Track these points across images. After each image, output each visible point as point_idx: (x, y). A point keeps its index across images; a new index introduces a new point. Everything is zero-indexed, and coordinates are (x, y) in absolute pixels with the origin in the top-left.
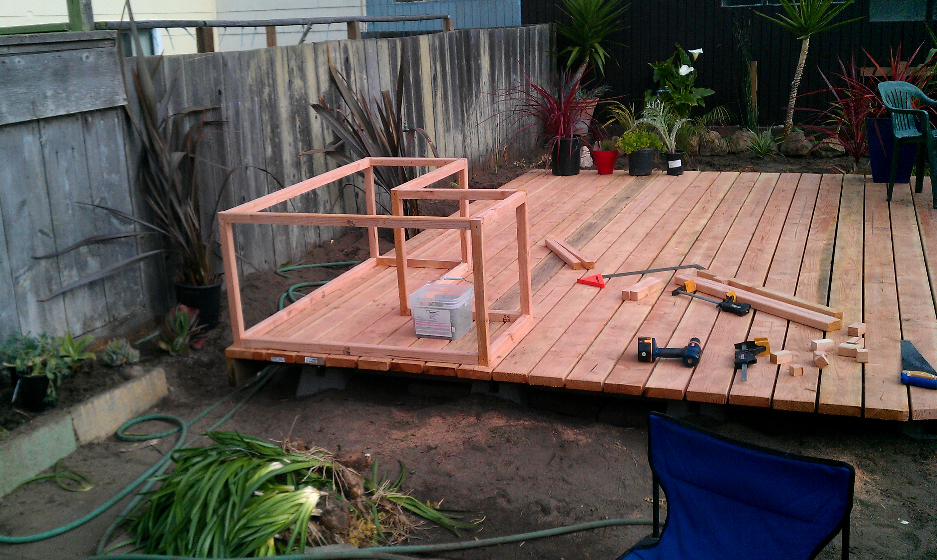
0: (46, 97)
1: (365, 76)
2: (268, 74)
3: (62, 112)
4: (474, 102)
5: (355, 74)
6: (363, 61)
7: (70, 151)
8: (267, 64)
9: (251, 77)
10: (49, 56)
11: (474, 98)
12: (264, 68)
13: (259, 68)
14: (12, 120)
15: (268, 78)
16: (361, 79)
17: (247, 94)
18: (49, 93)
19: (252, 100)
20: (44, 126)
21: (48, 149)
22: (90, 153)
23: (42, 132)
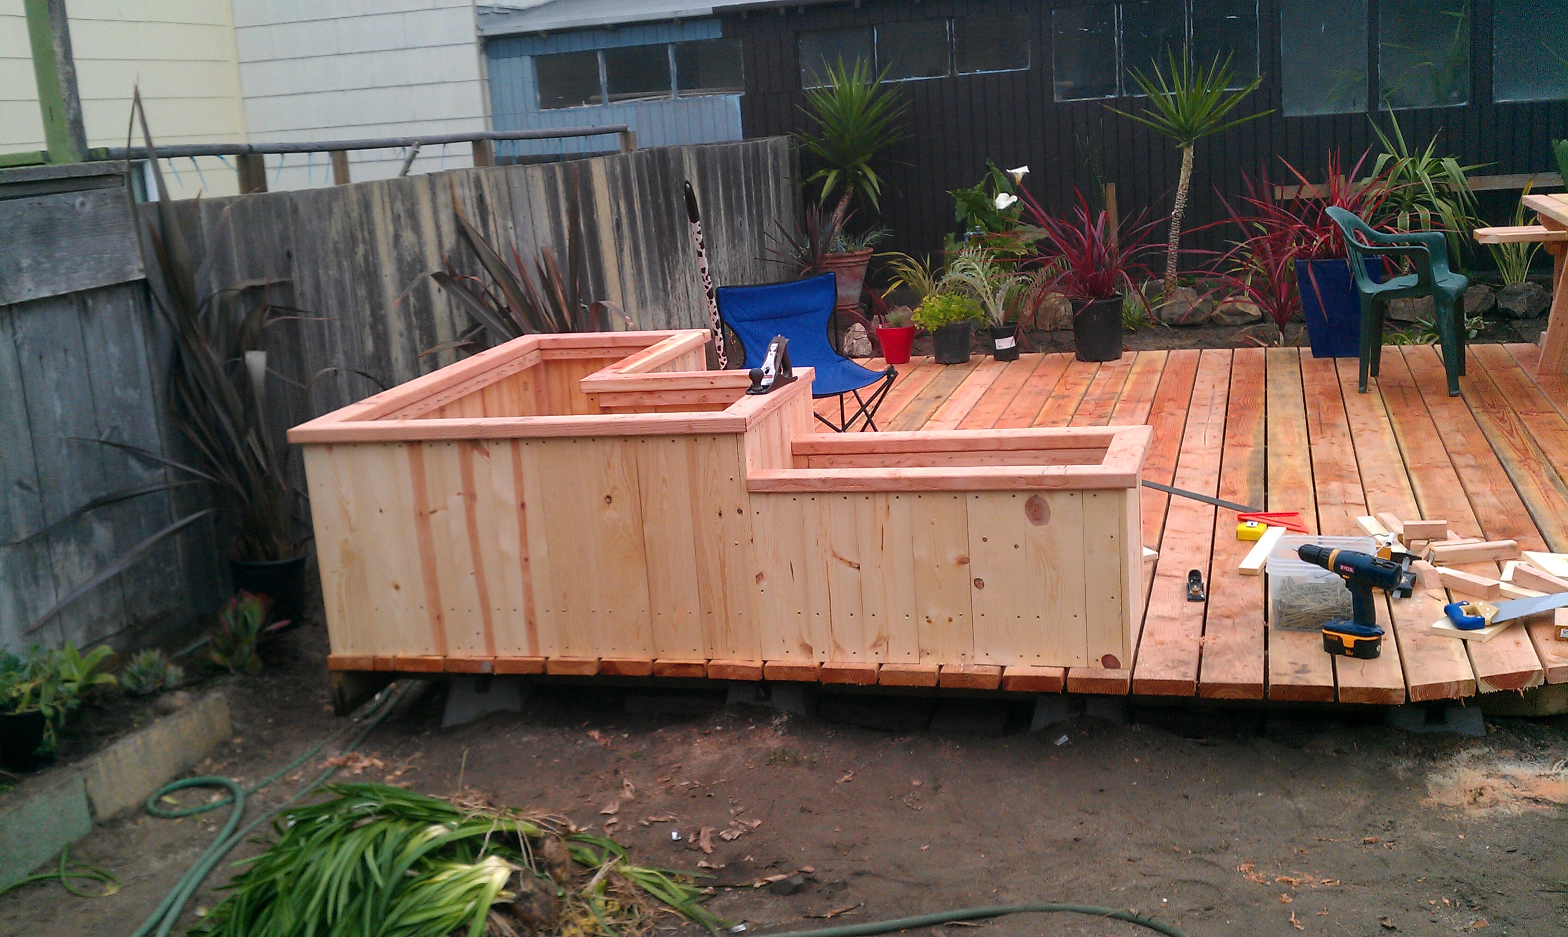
0: (20, 270)
1: (510, 224)
2: (362, 224)
3: (46, 293)
4: (681, 259)
5: (494, 219)
6: (507, 200)
7: (61, 354)
8: (360, 208)
9: (335, 228)
10: (24, 202)
11: (680, 254)
12: (355, 214)
13: (347, 214)
15: (362, 230)
16: (505, 229)
17: (332, 257)
18: (25, 263)
19: (339, 265)
20: (19, 317)
21: (27, 351)
22: (92, 357)
23: (17, 325)
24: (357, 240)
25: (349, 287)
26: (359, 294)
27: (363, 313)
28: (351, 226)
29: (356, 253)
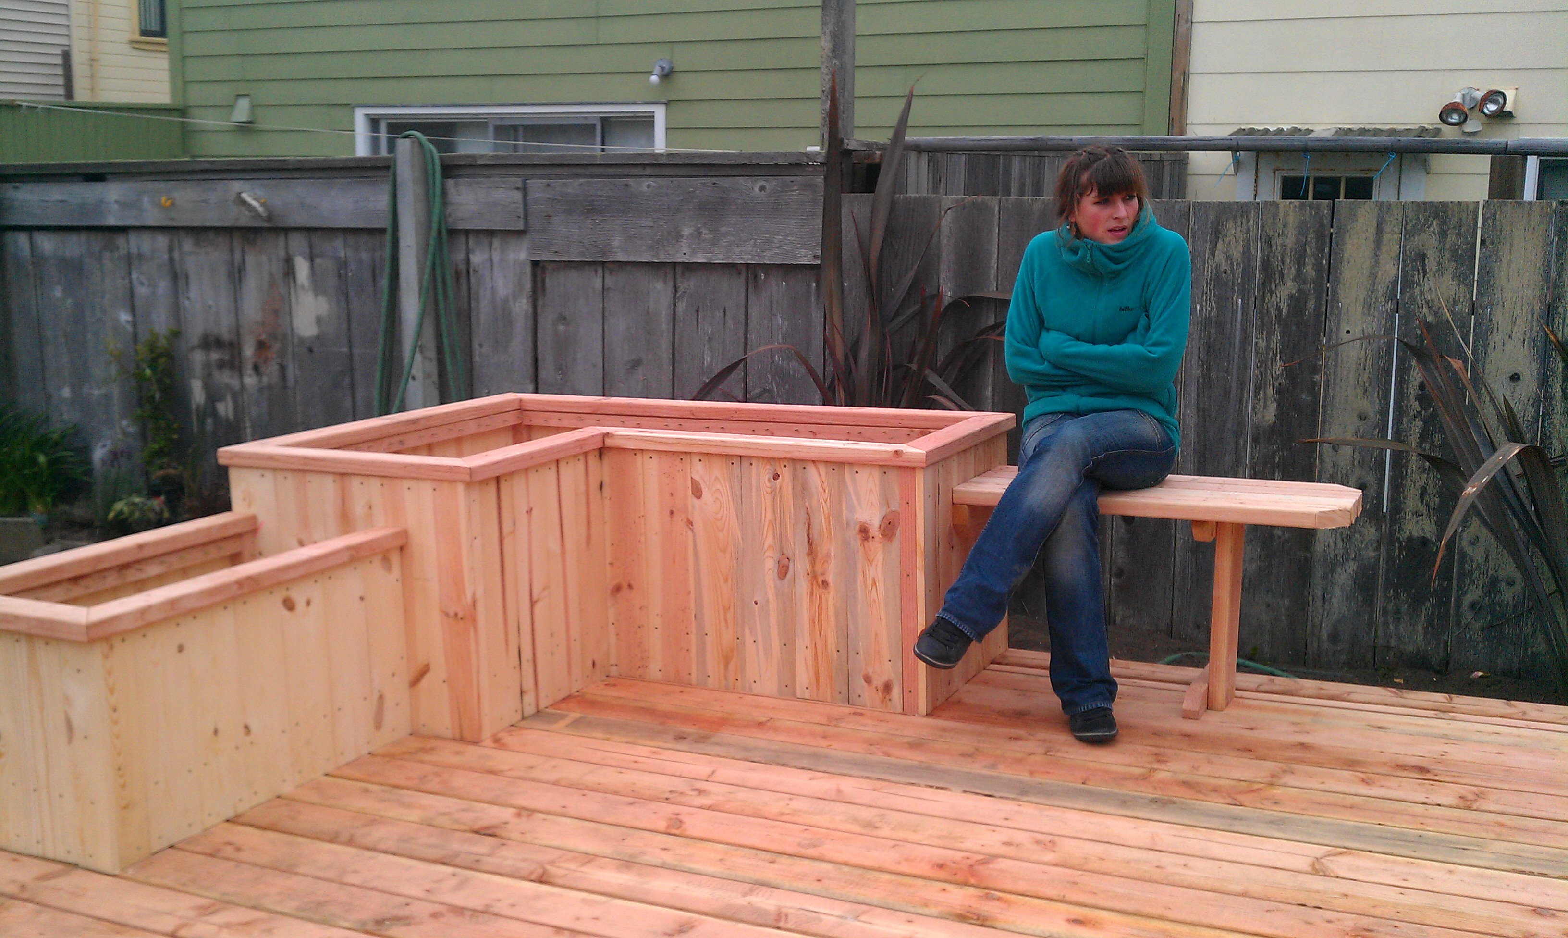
0: (682, 236)
3: (700, 259)
7: (719, 314)
10: (698, 181)
14: (621, 257)
18: (686, 231)
19: (1222, 301)
20: (683, 274)
21: (684, 304)
22: (753, 322)
23: (678, 281)
24: (1282, 275)
25: (1238, 333)
26: (1262, 344)
27: (1262, 369)
28: (1268, 256)
29: (1271, 292)
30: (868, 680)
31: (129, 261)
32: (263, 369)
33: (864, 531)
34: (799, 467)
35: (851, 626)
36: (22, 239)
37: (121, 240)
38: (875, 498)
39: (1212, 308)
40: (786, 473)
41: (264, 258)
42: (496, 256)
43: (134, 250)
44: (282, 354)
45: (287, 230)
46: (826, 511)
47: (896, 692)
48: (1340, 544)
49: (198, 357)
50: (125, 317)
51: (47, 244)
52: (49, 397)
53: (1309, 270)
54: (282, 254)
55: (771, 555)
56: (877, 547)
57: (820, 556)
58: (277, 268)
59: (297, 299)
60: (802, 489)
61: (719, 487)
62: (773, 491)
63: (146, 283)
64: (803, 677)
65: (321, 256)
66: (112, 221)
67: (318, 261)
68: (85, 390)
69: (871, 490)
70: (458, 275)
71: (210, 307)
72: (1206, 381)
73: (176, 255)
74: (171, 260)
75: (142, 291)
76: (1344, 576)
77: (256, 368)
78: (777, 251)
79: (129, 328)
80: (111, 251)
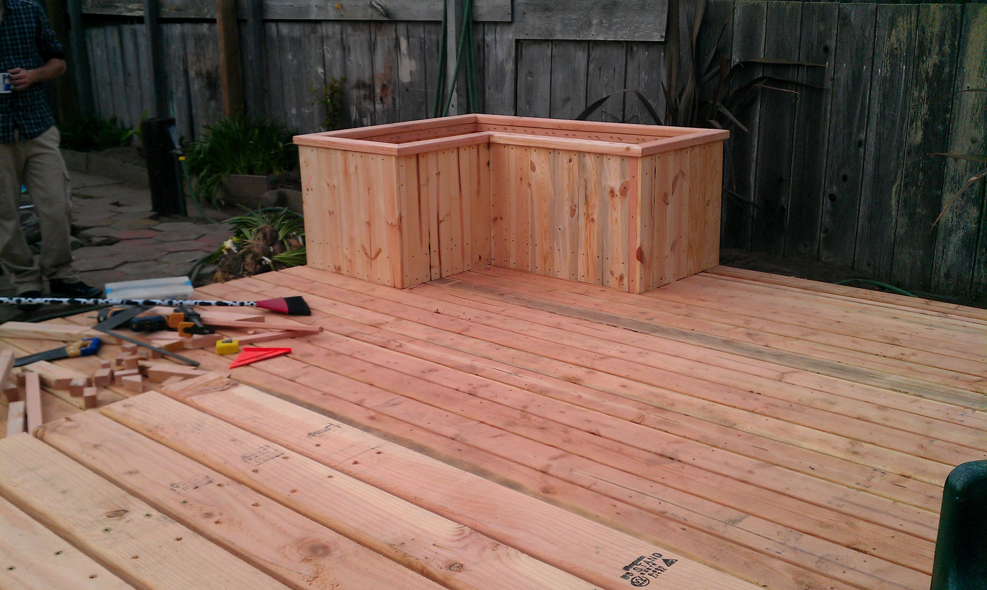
0: (592, 25)
3: (601, 38)
7: (611, 71)
14: (559, 37)
18: (595, 22)
19: (894, 67)
20: (593, 48)
21: (593, 65)
22: (629, 76)
23: (591, 51)
24: (930, 51)
25: (902, 86)
26: (916, 94)
27: (915, 110)
28: (923, 39)
29: (923, 62)
30: (612, 273)
31: (323, 40)
32: (384, 100)
33: (612, 192)
34: (582, 155)
35: (605, 244)
36: (273, 26)
37: (319, 28)
38: (618, 173)
39: (887, 70)
40: (575, 159)
41: (385, 38)
42: (498, 38)
43: (325, 34)
44: (393, 92)
45: (396, 22)
46: (594, 180)
47: (625, 280)
48: (955, 219)
49: (355, 94)
50: (320, 70)
51: (285, 29)
52: (286, 113)
53: (947, 48)
54: (394, 36)
55: (567, 203)
56: (618, 200)
57: (591, 205)
58: (392, 44)
59: (401, 60)
60: (582, 167)
61: (544, 166)
62: (569, 169)
63: (330, 51)
64: (581, 270)
65: (412, 37)
66: (313, 17)
67: (411, 39)
68: (303, 110)
69: (616, 169)
70: (479, 47)
71: (360, 65)
72: (882, 116)
73: (344, 37)
74: (342, 39)
75: (328, 56)
76: (956, 239)
77: (381, 99)
78: (642, 33)
79: (323, 76)
80: (315, 34)
